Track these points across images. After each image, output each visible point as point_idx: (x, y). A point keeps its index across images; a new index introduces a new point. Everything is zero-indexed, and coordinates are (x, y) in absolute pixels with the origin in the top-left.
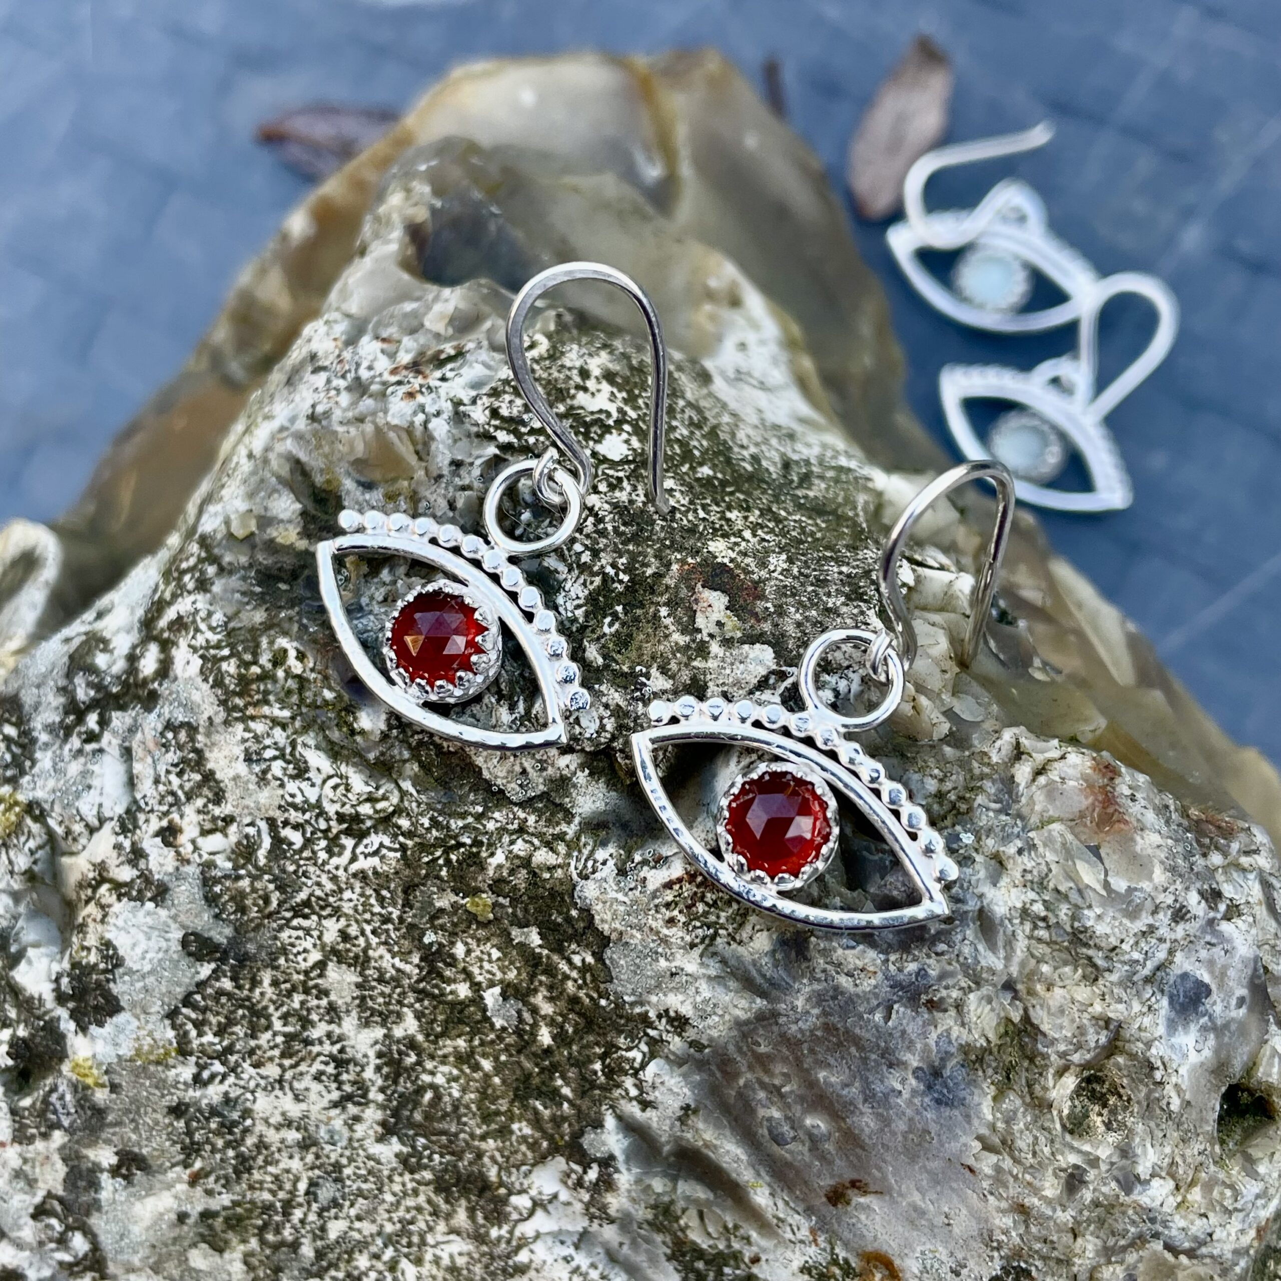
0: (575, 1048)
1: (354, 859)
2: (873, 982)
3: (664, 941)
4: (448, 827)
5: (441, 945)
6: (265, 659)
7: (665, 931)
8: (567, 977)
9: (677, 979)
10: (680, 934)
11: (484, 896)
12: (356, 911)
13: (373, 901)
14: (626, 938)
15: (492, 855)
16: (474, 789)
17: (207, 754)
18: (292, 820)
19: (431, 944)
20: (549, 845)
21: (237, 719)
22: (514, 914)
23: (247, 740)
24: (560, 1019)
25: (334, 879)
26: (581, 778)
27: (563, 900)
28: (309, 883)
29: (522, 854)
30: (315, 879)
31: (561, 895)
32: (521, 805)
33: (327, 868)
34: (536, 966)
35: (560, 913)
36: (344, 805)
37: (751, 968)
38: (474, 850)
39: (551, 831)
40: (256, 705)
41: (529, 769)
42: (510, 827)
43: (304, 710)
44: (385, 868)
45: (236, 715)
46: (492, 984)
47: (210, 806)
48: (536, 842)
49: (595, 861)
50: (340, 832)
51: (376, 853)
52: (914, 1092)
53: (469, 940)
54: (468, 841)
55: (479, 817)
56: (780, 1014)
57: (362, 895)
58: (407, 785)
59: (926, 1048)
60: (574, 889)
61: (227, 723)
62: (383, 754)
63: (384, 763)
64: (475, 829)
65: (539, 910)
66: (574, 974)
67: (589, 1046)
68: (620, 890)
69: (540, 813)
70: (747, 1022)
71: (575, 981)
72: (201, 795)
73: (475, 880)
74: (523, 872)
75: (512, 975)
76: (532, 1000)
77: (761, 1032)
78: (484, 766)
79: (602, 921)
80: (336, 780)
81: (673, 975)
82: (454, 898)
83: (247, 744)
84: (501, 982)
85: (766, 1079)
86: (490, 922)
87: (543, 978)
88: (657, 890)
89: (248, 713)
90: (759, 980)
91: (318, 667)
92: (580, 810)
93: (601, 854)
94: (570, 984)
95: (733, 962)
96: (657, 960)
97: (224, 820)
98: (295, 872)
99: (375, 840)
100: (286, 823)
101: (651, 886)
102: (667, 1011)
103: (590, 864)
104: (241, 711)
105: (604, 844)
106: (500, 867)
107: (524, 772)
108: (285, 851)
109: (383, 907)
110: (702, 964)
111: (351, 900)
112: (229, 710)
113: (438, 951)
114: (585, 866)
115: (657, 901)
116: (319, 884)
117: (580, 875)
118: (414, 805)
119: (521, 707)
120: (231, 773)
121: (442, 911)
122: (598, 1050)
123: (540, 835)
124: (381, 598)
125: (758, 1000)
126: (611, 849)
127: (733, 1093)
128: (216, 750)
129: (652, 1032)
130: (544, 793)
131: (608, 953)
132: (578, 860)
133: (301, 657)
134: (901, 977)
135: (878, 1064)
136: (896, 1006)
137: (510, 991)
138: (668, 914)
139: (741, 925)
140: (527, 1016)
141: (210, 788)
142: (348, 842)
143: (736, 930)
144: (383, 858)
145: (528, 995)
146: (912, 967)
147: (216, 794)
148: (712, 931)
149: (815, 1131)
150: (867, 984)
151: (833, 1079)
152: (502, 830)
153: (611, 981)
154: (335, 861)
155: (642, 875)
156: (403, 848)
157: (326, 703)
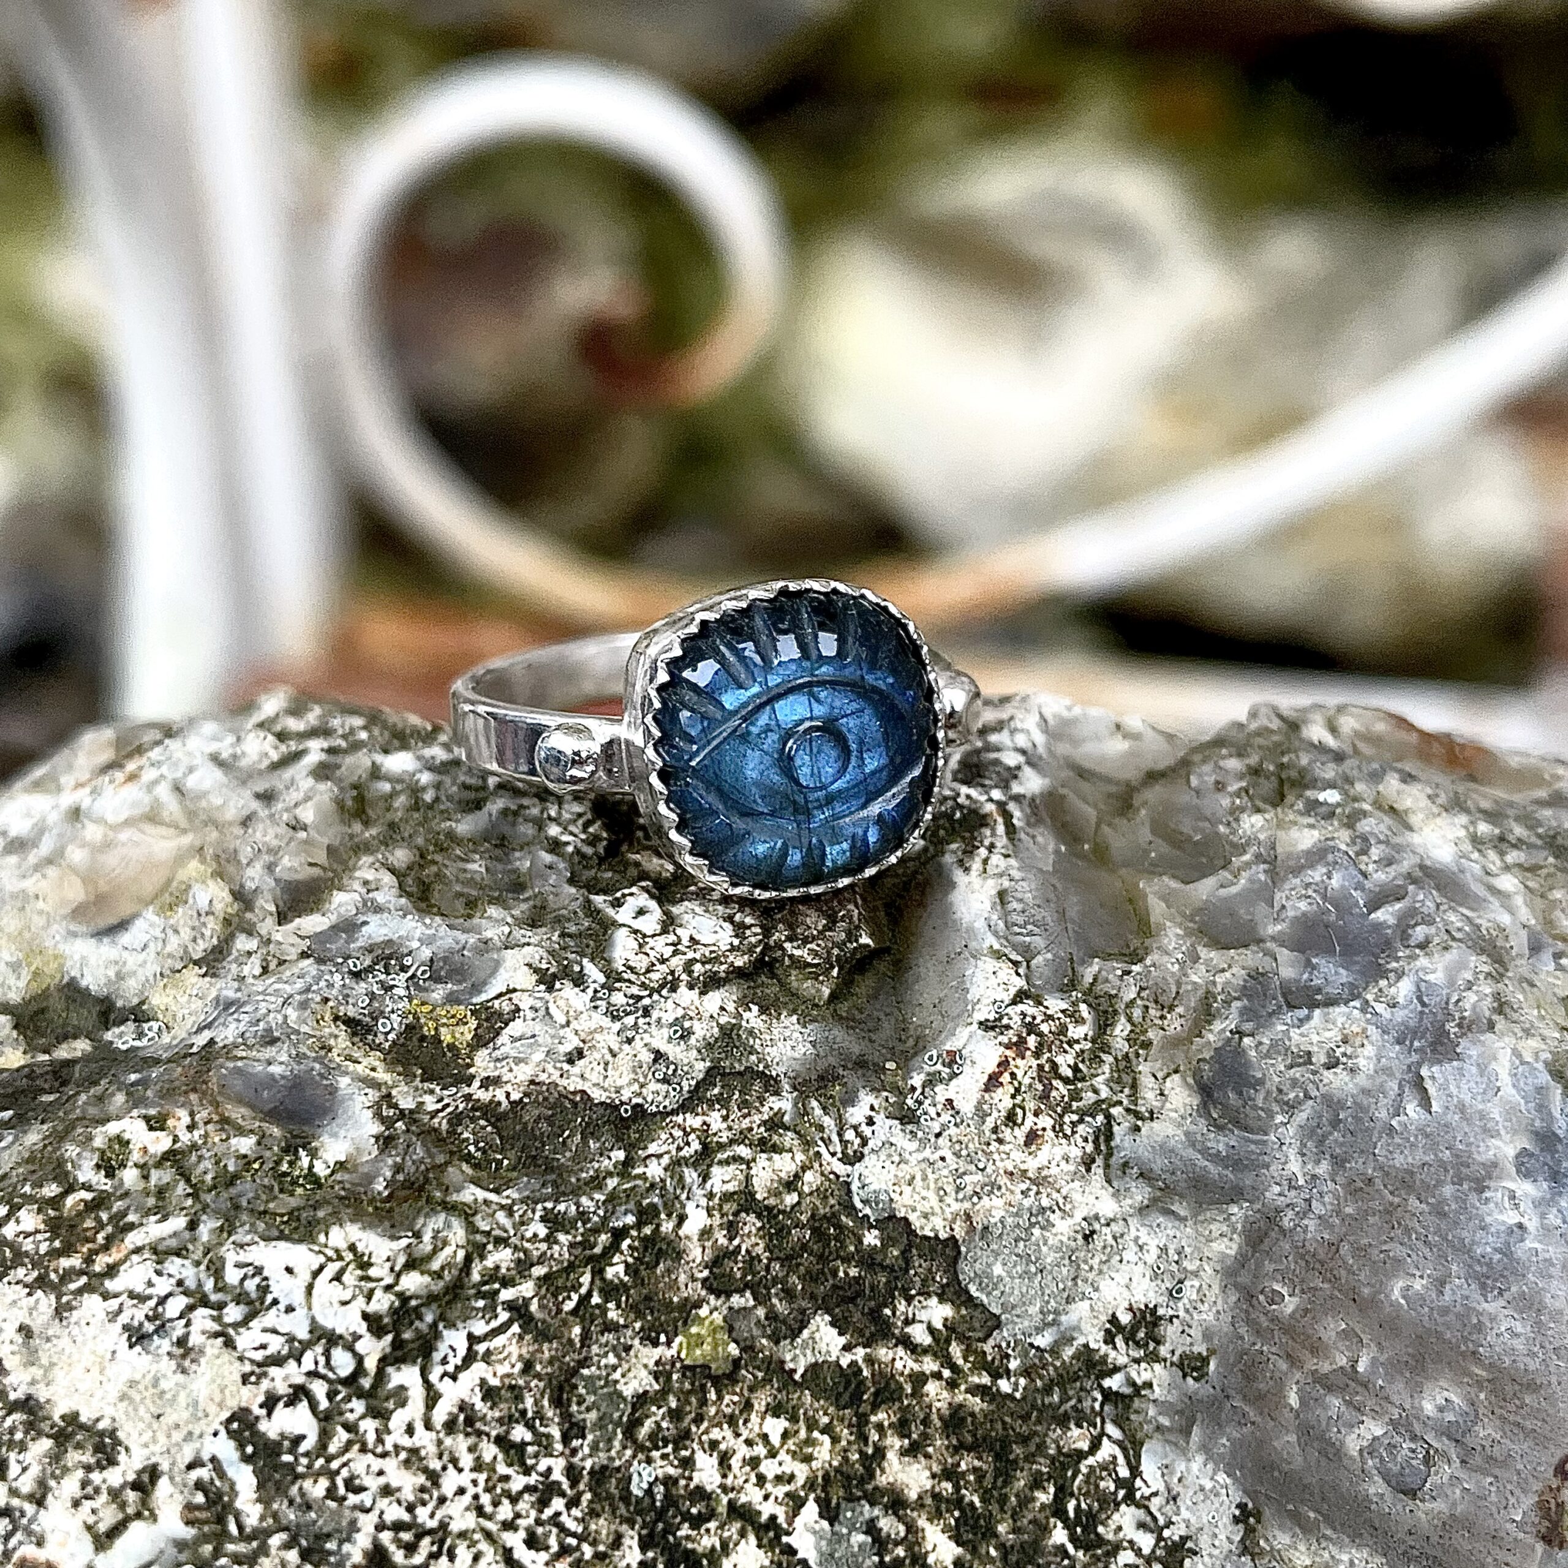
0: (1001, 1529)
1: (432, 1398)
2: (1369, 1050)
3: (1040, 1181)
4: (583, 1216)
5: (669, 1482)
6: (87, 1173)
7: (1032, 1165)
8: (919, 1380)
9: (1098, 1242)
10: (1059, 1152)
11: (704, 1311)
12: (480, 1511)
13: (502, 1469)
14: (978, 1221)
15: (682, 1219)
16: (590, 1131)
17: (42, 1394)
18: (282, 1389)
19: (649, 1492)
20: (766, 1146)
21: (80, 1292)
22: (771, 1316)
23: (120, 1311)
24: (947, 1487)
25: (413, 1458)
26: (752, 1017)
27: (839, 1227)
28: (366, 1498)
29: (731, 1187)
30: (373, 1483)
31: (832, 1219)
32: (685, 1107)
33: (389, 1442)
34: (856, 1399)
35: (847, 1260)
36: (369, 1297)
37: (1191, 1154)
38: (647, 1230)
39: (757, 1118)
40: (106, 1248)
41: (664, 1047)
42: (686, 1152)
43: (208, 1198)
44: (503, 1369)
45: (73, 1286)
46: (796, 1503)
47: (96, 1477)
48: (743, 1151)
49: (855, 1128)
50: (384, 1362)
51: (469, 1359)
52: (1542, 1205)
53: (716, 1434)
54: (630, 1219)
55: (625, 1168)
56: (1278, 1211)
57: (478, 1467)
58: (471, 1194)
59: (1511, 1111)
60: (849, 1192)
61: (61, 1312)
62: (398, 1169)
63: (408, 1184)
64: (628, 1193)
65: (811, 1278)
66: (930, 1365)
67: (1025, 1501)
68: (924, 1143)
69: (723, 1101)
70: (1242, 1261)
71: (938, 1376)
72: (66, 1470)
73: (674, 1285)
74: (751, 1223)
75: (824, 1453)
76: (882, 1480)
77: (1269, 1267)
78: (586, 1086)
79: (926, 1216)
80: (332, 1268)
81: (1088, 1237)
82: (650, 1355)
83: (124, 1319)
84: (810, 1484)
85: (1325, 1367)
86: (736, 1363)
87: (881, 1416)
88: (979, 1107)
89: (97, 1268)
90: (1214, 1170)
91: (201, 1116)
92: (781, 1069)
93: (856, 1114)
94: (932, 1388)
95: (1159, 1164)
96: (1048, 1225)
97: (136, 1486)
98: (331, 1493)
99: (455, 1340)
100: (270, 1403)
101: (967, 1107)
102: (1114, 1320)
103: (850, 1135)
104: (82, 1273)
105: (850, 1100)
106: (706, 1233)
107: (658, 1056)
108: (291, 1467)
109: (527, 1471)
110: (1116, 1194)
111: (461, 1491)
112: (56, 1289)
113: (670, 1499)
114: (845, 1143)
115: (990, 1122)
116: (387, 1491)
117: (846, 1160)
118: (501, 1216)
119: (594, 973)
120: (113, 1390)
121: (642, 1399)
122: (1044, 1497)
123: (742, 1138)
124: (257, 971)
125: (1234, 1209)
126: (866, 1099)
127: (1292, 1438)
128: (58, 1373)
129: (1114, 1383)
130: (709, 1071)
131: (966, 1270)
132: (827, 1142)
133: (156, 1124)
134: (1400, 1015)
135: (1462, 1200)
136: (1424, 1072)
137: (837, 1494)
138: (1021, 1133)
139: (1134, 1086)
140: (888, 1525)
141: (79, 1446)
142: (407, 1376)
143: (1134, 1096)
144: (487, 1357)
145: (872, 1476)
146: (1404, 989)
147: (99, 1448)
148: (1100, 1118)
149: (1450, 1417)
150: (1366, 1058)
151: (1418, 1285)
152: (677, 1163)
153: (998, 1326)
154: (398, 1420)
155: (941, 1099)
156: (519, 1310)
157: (246, 1161)
